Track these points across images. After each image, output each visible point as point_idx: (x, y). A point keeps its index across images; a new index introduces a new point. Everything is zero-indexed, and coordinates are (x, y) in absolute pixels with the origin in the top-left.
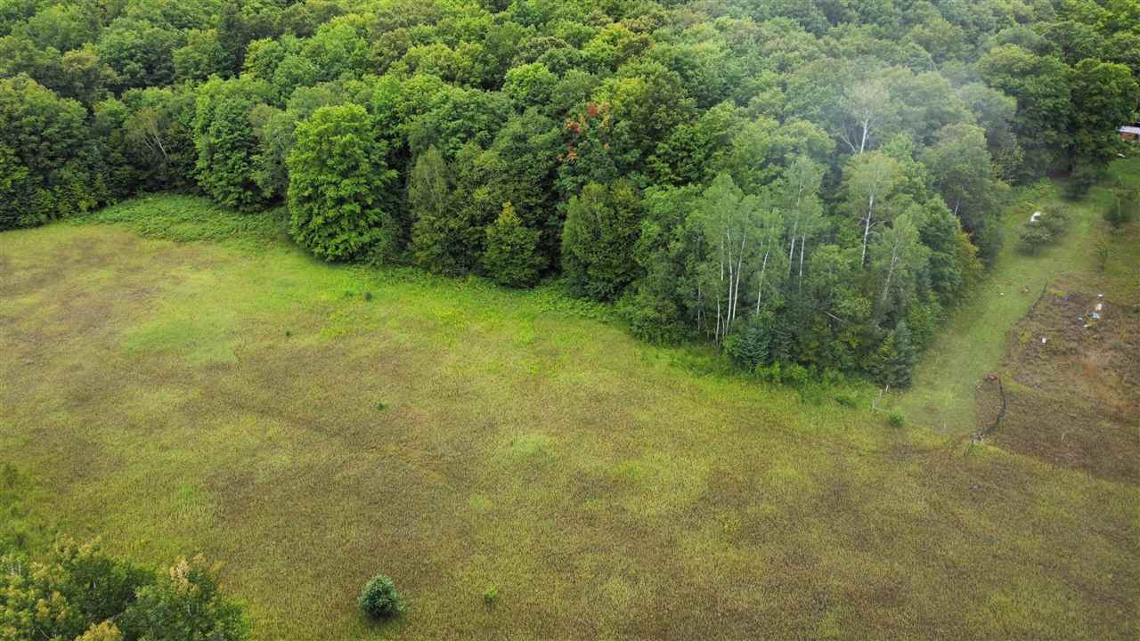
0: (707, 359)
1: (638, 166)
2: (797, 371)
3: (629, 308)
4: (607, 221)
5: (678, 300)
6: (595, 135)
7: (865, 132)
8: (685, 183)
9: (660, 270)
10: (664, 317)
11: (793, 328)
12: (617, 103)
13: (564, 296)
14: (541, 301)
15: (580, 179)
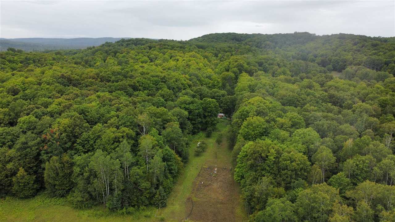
0: (101, 211)
1: (71, 148)
2: (131, 209)
3: (72, 198)
4: (61, 169)
5: (89, 193)
6: (53, 140)
7: (144, 128)
8: (87, 152)
9: (81, 183)
10: (85, 200)
11: (128, 195)
12: (61, 128)
13: (47, 198)
15: (49, 155)
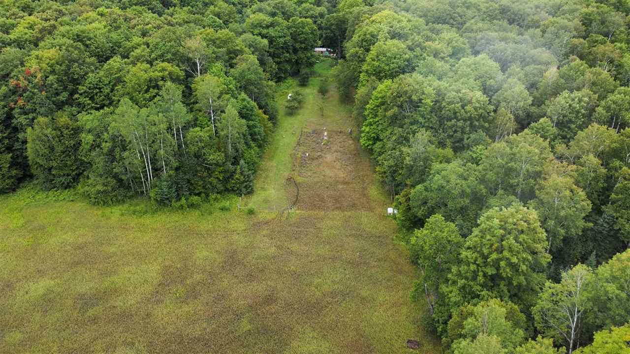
0: (143, 206)
1: (69, 102)
2: (195, 199)
3: (86, 188)
4: (57, 139)
5: (116, 176)
6: (34, 87)
7: (198, 65)
8: (102, 107)
9: (99, 161)
10: (110, 188)
11: (187, 177)
12: (44, 65)
13: (39, 191)
14: (23, 197)
15: (31, 116)
